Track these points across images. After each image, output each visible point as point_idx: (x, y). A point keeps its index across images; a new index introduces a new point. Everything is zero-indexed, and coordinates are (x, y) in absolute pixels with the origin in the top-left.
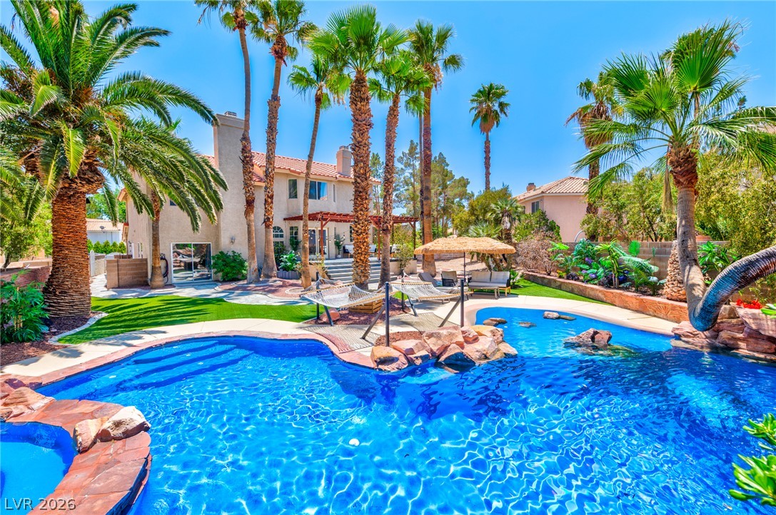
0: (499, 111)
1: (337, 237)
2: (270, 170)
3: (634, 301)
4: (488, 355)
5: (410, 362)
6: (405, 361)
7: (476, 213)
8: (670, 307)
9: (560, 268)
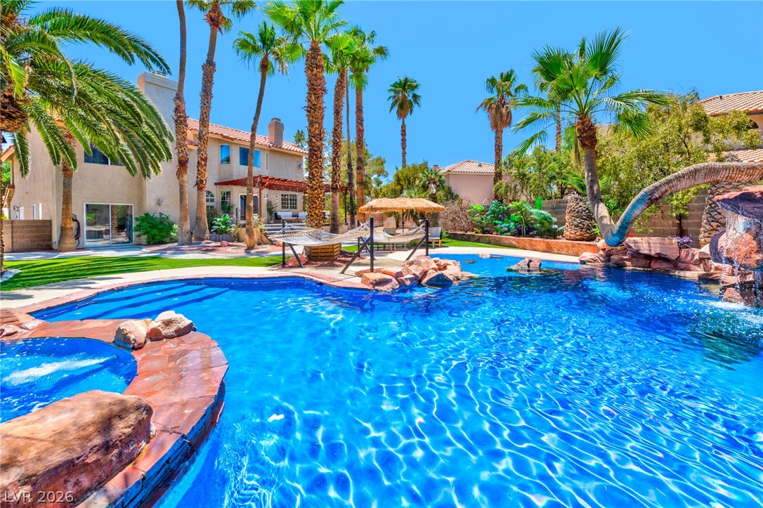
0: (412, 101)
1: (269, 203)
2: (204, 133)
3: (542, 244)
4: (459, 277)
5: (401, 283)
6: (397, 283)
7: (401, 182)
8: (570, 245)
9: (476, 226)
